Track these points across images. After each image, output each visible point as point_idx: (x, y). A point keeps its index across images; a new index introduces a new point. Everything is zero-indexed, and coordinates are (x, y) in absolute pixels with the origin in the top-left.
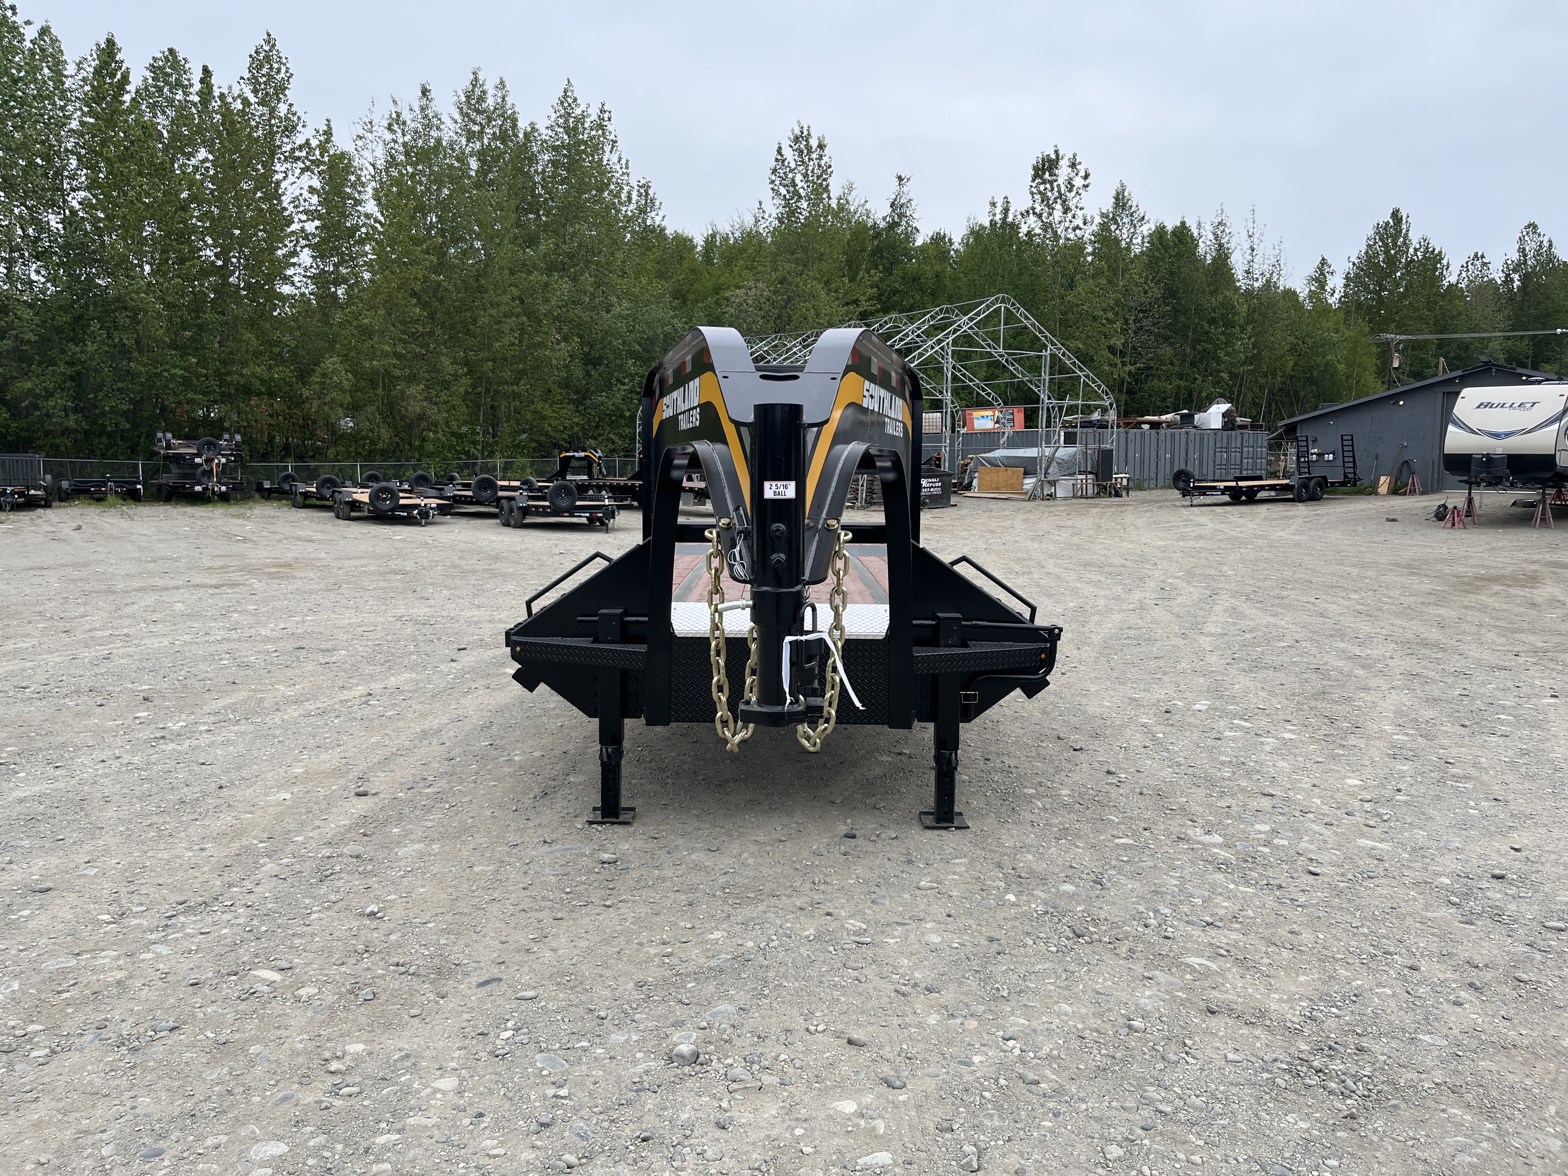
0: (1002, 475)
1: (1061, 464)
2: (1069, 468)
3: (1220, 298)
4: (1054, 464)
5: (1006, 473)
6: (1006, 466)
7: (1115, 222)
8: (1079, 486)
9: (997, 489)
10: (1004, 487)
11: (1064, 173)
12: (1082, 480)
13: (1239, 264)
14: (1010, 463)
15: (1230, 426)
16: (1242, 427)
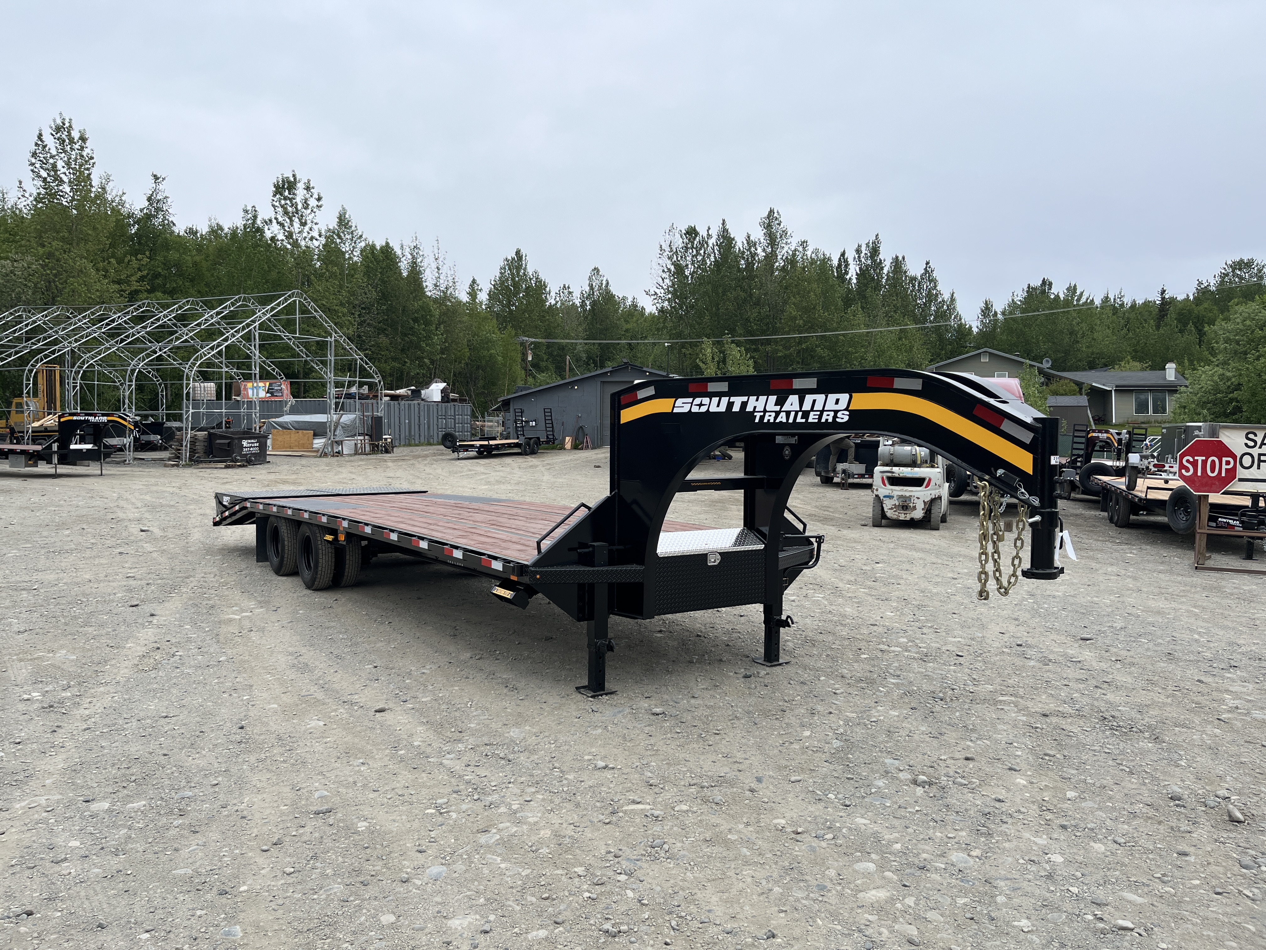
0: (294, 436)
1: (345, 428)
2: (351, 431)
3: (420, 303)
4: (340, 428)
5: (297, 435)
6: (296, 429)
7: (340, 237)
8: (359, 445)
9: (290, 448)
10: (296, 446)
11: (300, 193)
12: (361, 440)
13: (429, 279)
14: (300, 427)
15: (446, 399)
16: (454, 400)
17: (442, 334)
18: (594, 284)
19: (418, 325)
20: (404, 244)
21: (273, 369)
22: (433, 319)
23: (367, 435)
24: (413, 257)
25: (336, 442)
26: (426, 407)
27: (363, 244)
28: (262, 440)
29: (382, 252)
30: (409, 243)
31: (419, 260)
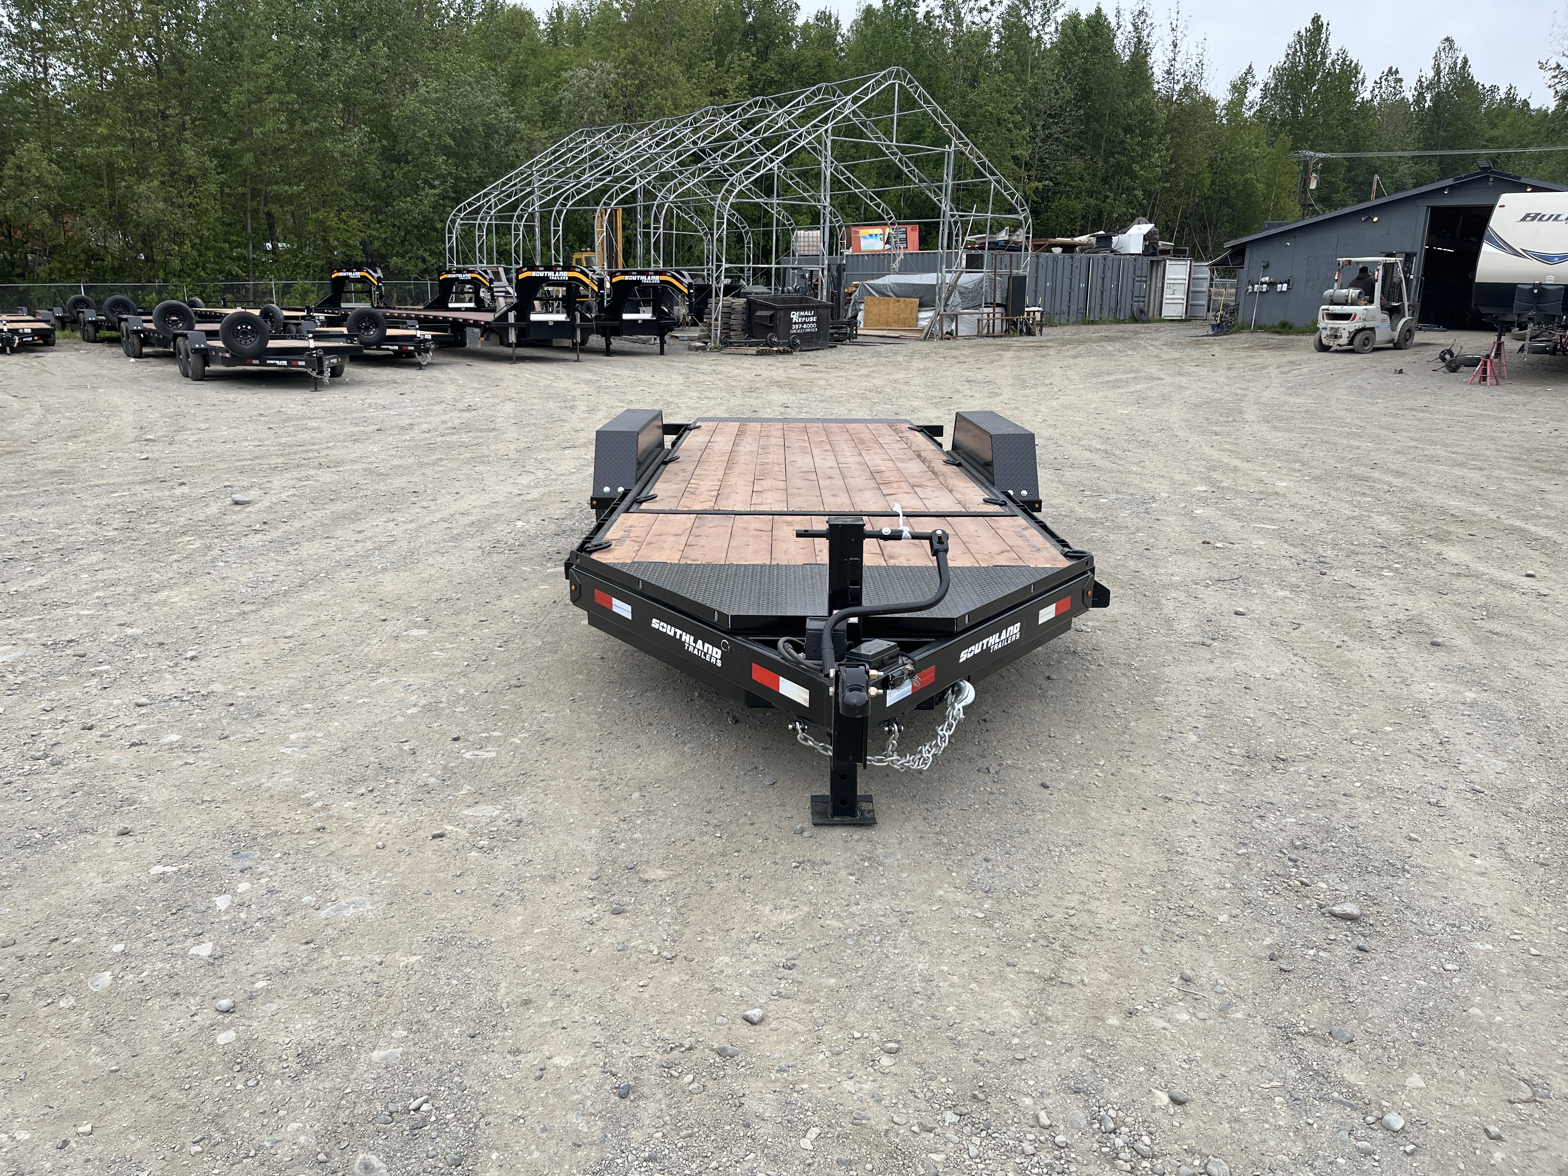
0: (894, 307)
1: (965, 294)
2: (973, 300)
3: (1138, 102)
4: (955, 294)
5: (897, 304)
6: (897, 296)
8: (985, 322)
9: (887, 324)
10: (894, 322)
12: (988, 314)
13: (1160, 63)
14: (903, 292)
15: (1151, 250)
16: (1165, 252)
17: (1168, 149)
18: (1442, 66)
19: (1132, 137)
20: (1121, 7)
21: (878, 205)
22: (1154, 126)
23: (999, 305)
24: (1136, 29)
25: (949, 316)
26: (1116, 263)
27: (1060, 14)
29: (1088, 25)
31: (1145, 34)
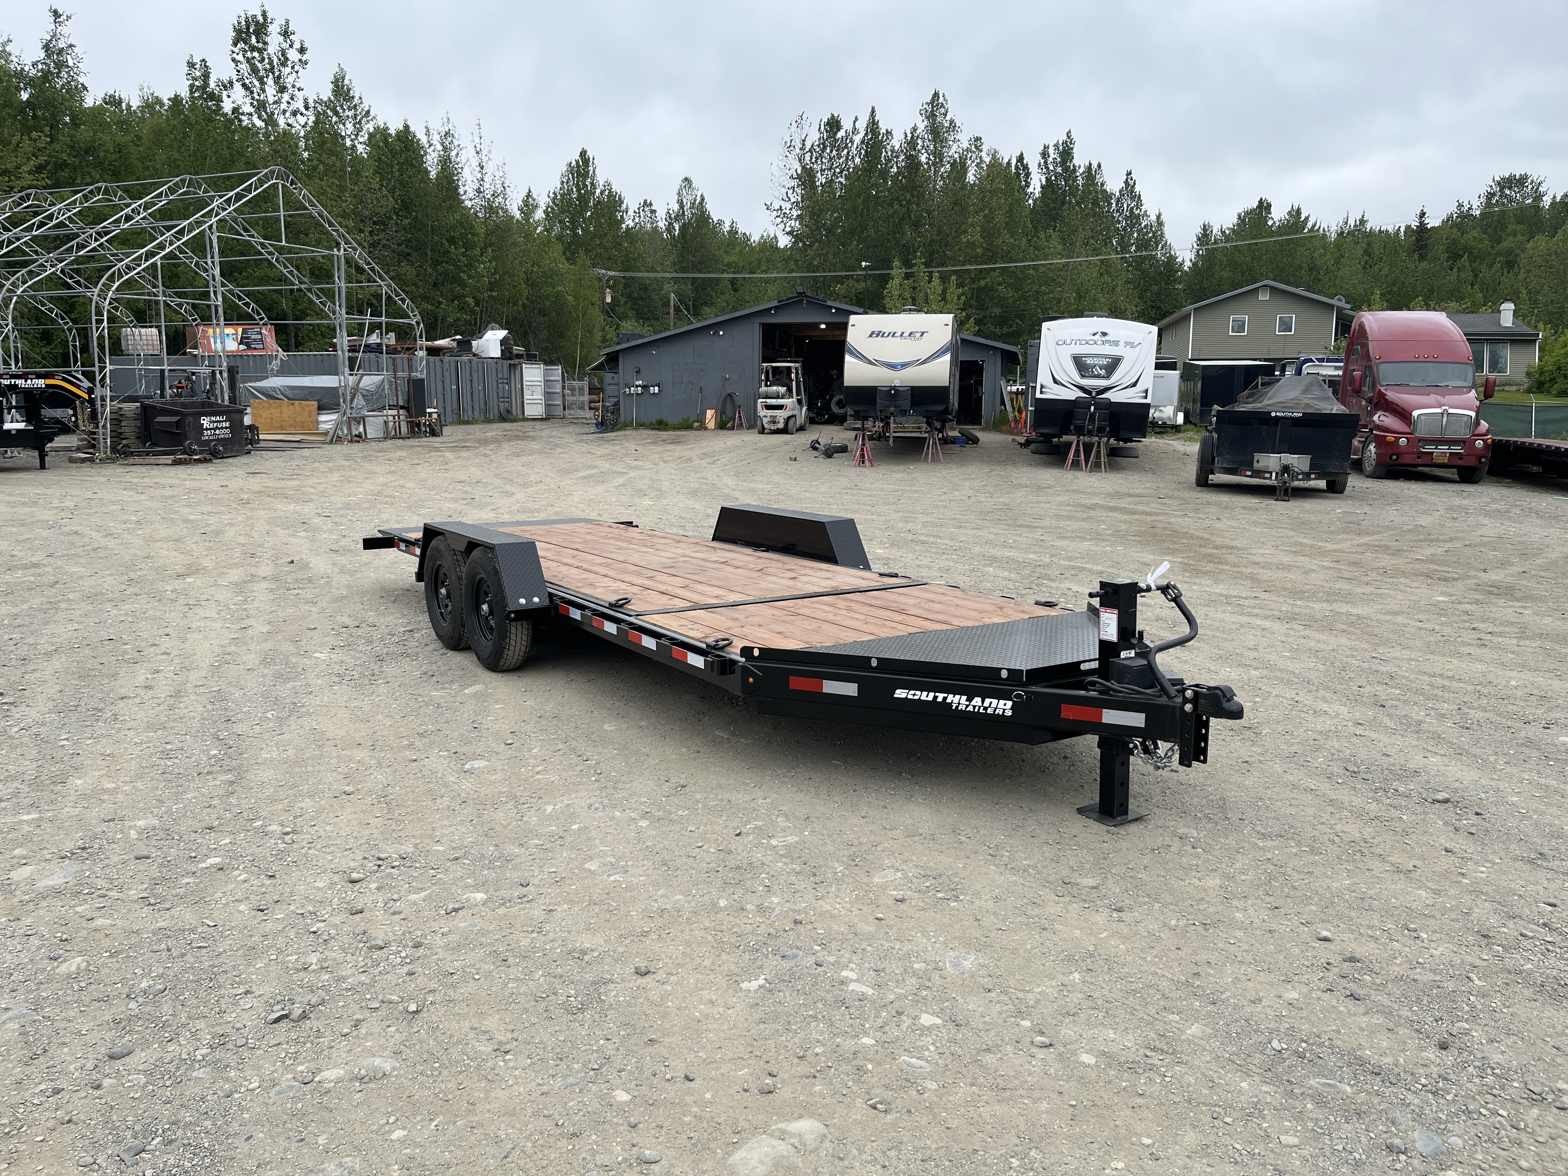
0: (288, 410)
1: (368, 396)
3: (456, 217)
4: (359, 396)
5: (292, 407)
6: (289, 399)
7: (336, 113)
8: (391, 424)
9: (286, 429)
10: (291, 426)
11: (274, 41)
12: (394, 417)
13: (469, 182)
14: (297, 395)
15: (508, 354)
16: (519, 356)
17: (490, 261)
18: (685, 201)
19: (456, 248)
20: (430, 127)
21: (247, 305)
23: (402, 407)
24: (445, 149)
25: (355, 419)
26: (480, 366)
27: (370, 127)
28: (236, 416)
29: (399, 140)
30: (438, 127)
31: (453, 153)
